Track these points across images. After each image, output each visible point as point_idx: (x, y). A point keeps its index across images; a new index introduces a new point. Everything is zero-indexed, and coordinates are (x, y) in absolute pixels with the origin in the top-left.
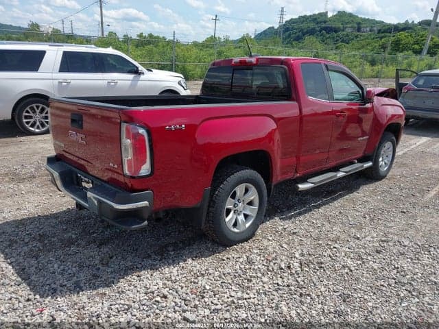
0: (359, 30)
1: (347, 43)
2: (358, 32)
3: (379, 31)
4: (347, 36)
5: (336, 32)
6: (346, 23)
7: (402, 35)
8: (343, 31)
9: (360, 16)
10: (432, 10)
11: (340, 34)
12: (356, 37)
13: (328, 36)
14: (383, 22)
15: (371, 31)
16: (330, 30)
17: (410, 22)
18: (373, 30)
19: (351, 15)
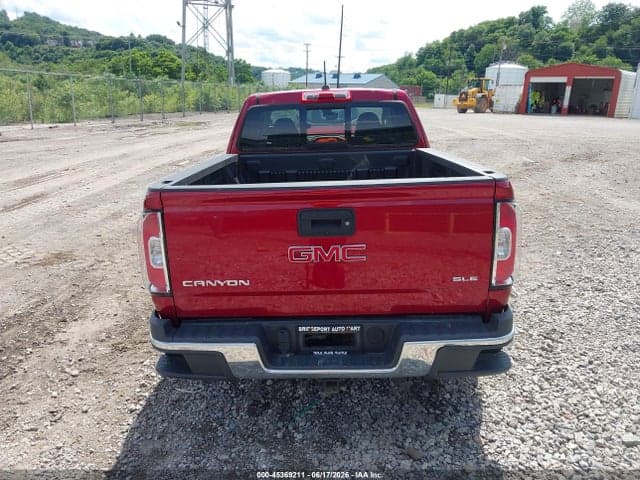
0: (67, 43)
1: (56, 63)
2: (67, 45)
3: (98, 47)
4: (51, 51)
5: (31, 44)
6: (45, 32)
7: (136, 53)
8: (43, 43)
9: (62, 23)
10: (179, 24)
11: (40, 48)
12: (67, 54)
13: (19, 50)
14: (98, 34)
15: (85, 45)
16: (21, 41)
17: (136, 36)
18: (89, 45)
19: (47, 20)
